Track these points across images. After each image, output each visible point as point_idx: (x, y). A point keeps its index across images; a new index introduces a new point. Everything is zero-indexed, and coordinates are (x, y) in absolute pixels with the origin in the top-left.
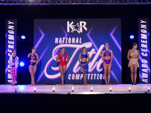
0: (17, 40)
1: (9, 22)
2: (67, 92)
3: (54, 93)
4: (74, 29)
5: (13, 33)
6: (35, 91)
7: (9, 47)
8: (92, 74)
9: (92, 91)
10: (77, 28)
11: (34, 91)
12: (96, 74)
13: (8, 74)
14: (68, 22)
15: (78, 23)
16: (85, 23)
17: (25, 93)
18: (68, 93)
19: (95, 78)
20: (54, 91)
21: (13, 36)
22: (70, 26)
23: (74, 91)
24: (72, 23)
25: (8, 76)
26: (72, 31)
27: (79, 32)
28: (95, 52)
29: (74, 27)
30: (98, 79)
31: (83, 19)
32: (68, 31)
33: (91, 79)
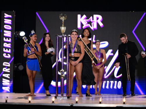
0: (15, 37)
1: (5, 14)
2: (69, 104)
3: (53, 104)
4: (87, 24)
5: (10, 28)
6: (30, 102)
7: (4, 45)
8: (108, 82)
9: (100, 103)
10: (90, 23)
11: (28, 102)
12: (113, 82)
13: (3, 79)
14: (79, 16)
15: (91, 17)
16: (100, 17)
17: (18, 104)
18: (71, 105)
19: (111, 87)
20: (53, 102)
21: (10, 32)
22: (81, 20)
23: (78, 102)
24: (84, 16)
25: (3, 81)
26: (84, 27)
27: (92, 28)
28: (112, 54)
29: (87, 22)
30: (115, 87)
31: (97, 12)
32: (79, 26)
33: (107, 87)
